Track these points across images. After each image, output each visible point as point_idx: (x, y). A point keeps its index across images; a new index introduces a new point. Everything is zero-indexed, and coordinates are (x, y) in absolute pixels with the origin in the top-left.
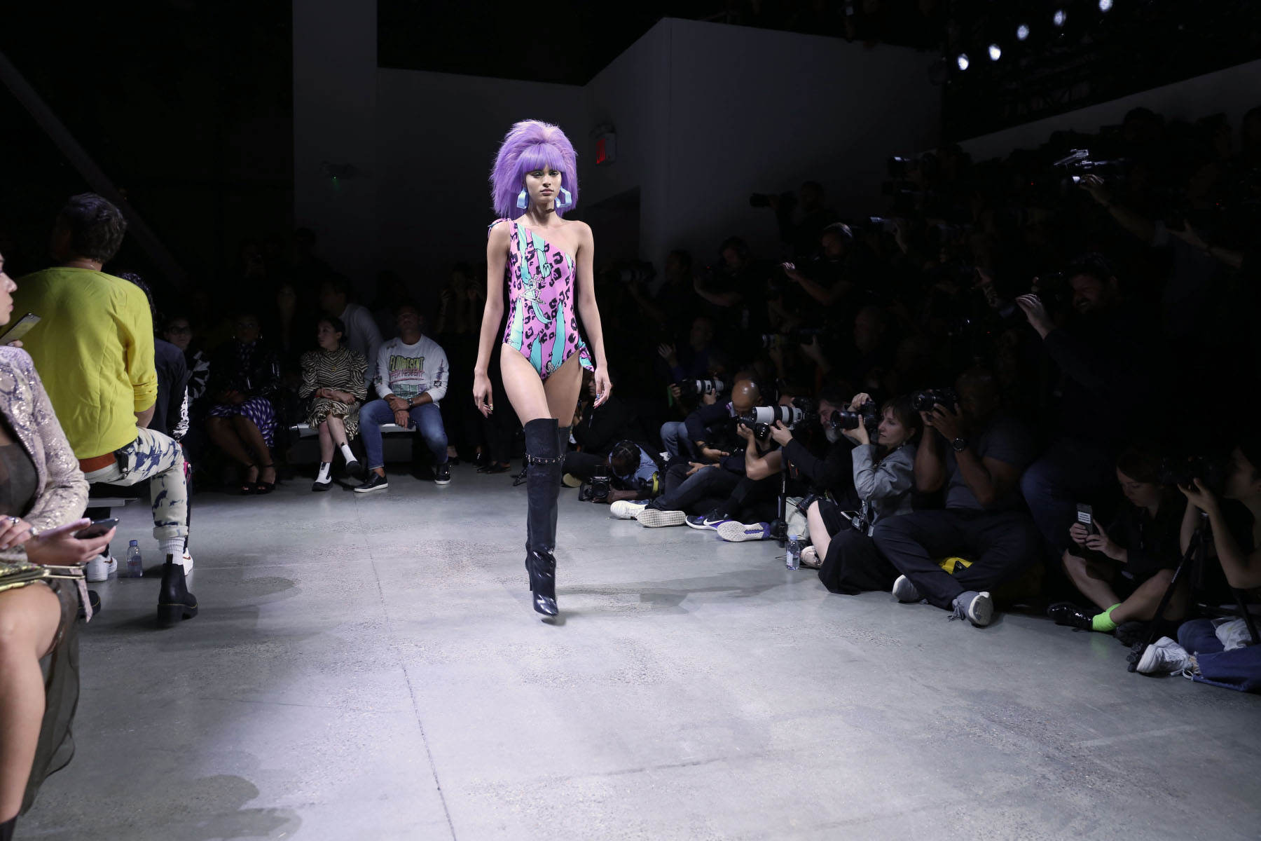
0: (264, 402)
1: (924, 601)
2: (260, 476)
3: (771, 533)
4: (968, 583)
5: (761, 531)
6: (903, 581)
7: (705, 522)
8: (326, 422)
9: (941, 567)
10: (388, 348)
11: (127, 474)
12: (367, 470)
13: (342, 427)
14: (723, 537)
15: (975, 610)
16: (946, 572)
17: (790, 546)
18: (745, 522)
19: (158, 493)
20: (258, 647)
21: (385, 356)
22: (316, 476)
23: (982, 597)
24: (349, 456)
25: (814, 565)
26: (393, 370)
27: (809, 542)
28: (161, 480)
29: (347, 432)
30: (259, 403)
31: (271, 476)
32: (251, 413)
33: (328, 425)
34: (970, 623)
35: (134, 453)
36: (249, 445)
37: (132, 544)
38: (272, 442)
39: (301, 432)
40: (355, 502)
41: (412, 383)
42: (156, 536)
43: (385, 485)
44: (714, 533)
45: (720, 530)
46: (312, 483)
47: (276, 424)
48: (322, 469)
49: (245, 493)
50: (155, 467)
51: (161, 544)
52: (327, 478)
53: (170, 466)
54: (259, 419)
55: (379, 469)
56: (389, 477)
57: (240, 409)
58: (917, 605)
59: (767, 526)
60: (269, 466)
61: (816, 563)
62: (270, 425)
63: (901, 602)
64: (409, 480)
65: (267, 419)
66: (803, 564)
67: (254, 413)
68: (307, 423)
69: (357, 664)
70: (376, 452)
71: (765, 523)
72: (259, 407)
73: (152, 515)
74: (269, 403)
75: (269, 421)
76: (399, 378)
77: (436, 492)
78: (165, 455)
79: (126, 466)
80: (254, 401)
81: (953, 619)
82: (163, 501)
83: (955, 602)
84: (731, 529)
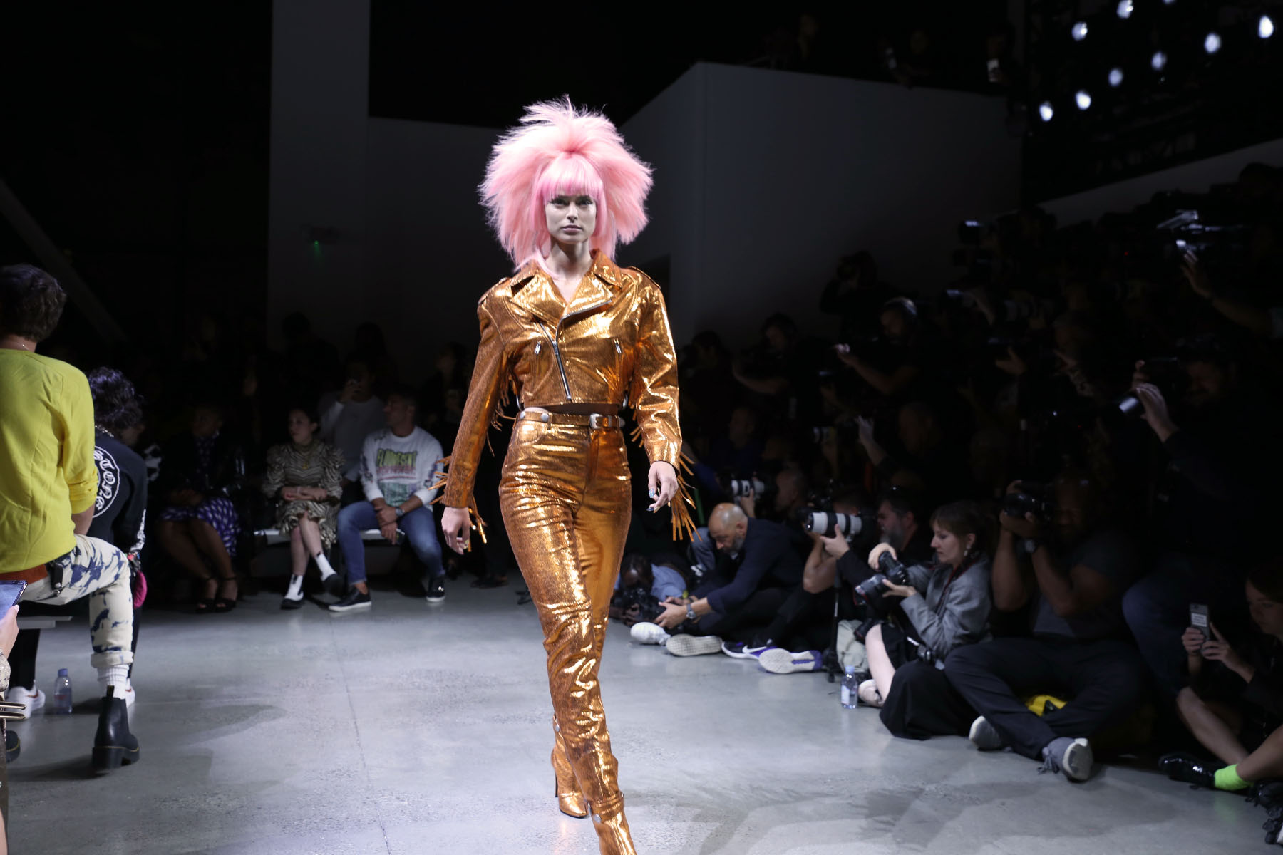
0: (226, 503)
1: (1009, 748)
2: (220, 591)
3: (822, 665)
4: (1061, 727)
5: (812, 661)
6: (982, 725)
7: (745, 649)
8: (298, 529)
9: (1027, 707)
10: (376, 440)
11: (61, 591)
12: (346, 585)
13: (318, 534)
14: (766, 668)
15: (1070, 761)
16: (1034, 714)
18: (792, 650)
19: (99, 613)
20: (208, 800)
21: (372, 449)
22: (285, 590)
23: (1079, 746)
24: (326, 569)
25: (875, 704)
26: (381, 465)
27: (868, 675)
28: (102, 596)
29: (323, 538)
30: (220, 505)
31: (232, 592)
32: (210, 516)
33: (301, 533)
34: (1065, 778)
35: (70, 566)
36: (207, 555)
37: (62, 674)
38: (234, 550)
39: (269, 539)
40: (331, 623)
41: (402, 481)
42: (94, 665)
43: (368, 604)
44: (755, 664)
45: (763, 659)
46: (281, 599)
47: (239, 530)
48: (294, 583)
49: (200, 612)
50: (94, 581)
51: (99, 675)
52: (299, 593)
53: (113, 580)
54: (219, 523)
55: (360, 585)
56: (373, 594)
57: (196, 512)
58: (1000, 754)
59: (819, 655)
60: (229, 579)
61: (877, 701)
62: (232, 531)
63: (982, 749)
64: (396, 598)
65: (229, 523)
66: (862, 703)
67: (214, 517)
68: (277, 529)
69: (327, 822)
70: (358, 564)
71: (816, 652)
72: (220, 509)
73: (90, 639)
74: (231, 504)
75: (231, 526)
76: (387, 476)
77: (428, 611)
78: (107, 567)
79: (60, 581)
80: (214, 502)
81: (1044, 771)
82: (104, 621)
83: (1046, 751)
84: (775, 659)
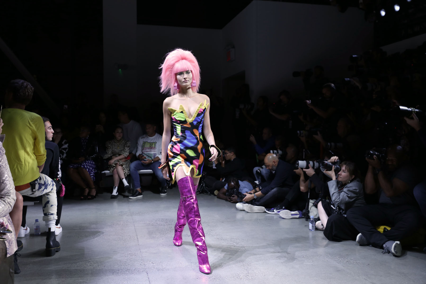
1: (370, 245)
2: (89, 193)
3: (303, 215)
4: (389, 237)
5: (298, 214)
6: (360, 236)
7: (275, 210)
8: (116, 170)
9: (377, 230)
10: (142, 139)
11: (35, 192)
13: (123, 172)
14: (282, 217)
17: (310, 221)
18: (291, 211)
19: (46, 202)
21: (141, 141)
22: (112, 192)
23: (397, 243)
24: (126, 183)
25: (322, 229)
26: (144, 147)
27: (319, 219)
28: (47, 196)
31: (94, 193)
32: (86, 166)
33: (117, 171)
34: (392, 255)
35: (38, 183)
36: (85, 180)
38: (94, 179)
39: (106, 174)
40: (128, 203)
41: (151, 152)
43: (142, 196)
46: (111, 195)
47: (96, 171)
48: (115, 189)
50: (45, 190)
51: (46, 223)
52: (117, 193)
53: (51, 190)
54: (89, 169)
55: (139, 189)
57: (81, 165)
59: (301, 212)
61: (322, 228)
62: (94, 172)
63: (360, 245)
65: (92, 169)
66: (317, 229)
67: (87, 167)
70: (137, 182)
71: (300, 211)
72: (89, 164)
74: (93, 163)
75: (93, 170)
78: (49, 185)
79: (35, 189)
80: (87, 162)
81: (384, 253)
82: (48, 205)
83: (384, 246)
84: (285, 213)
